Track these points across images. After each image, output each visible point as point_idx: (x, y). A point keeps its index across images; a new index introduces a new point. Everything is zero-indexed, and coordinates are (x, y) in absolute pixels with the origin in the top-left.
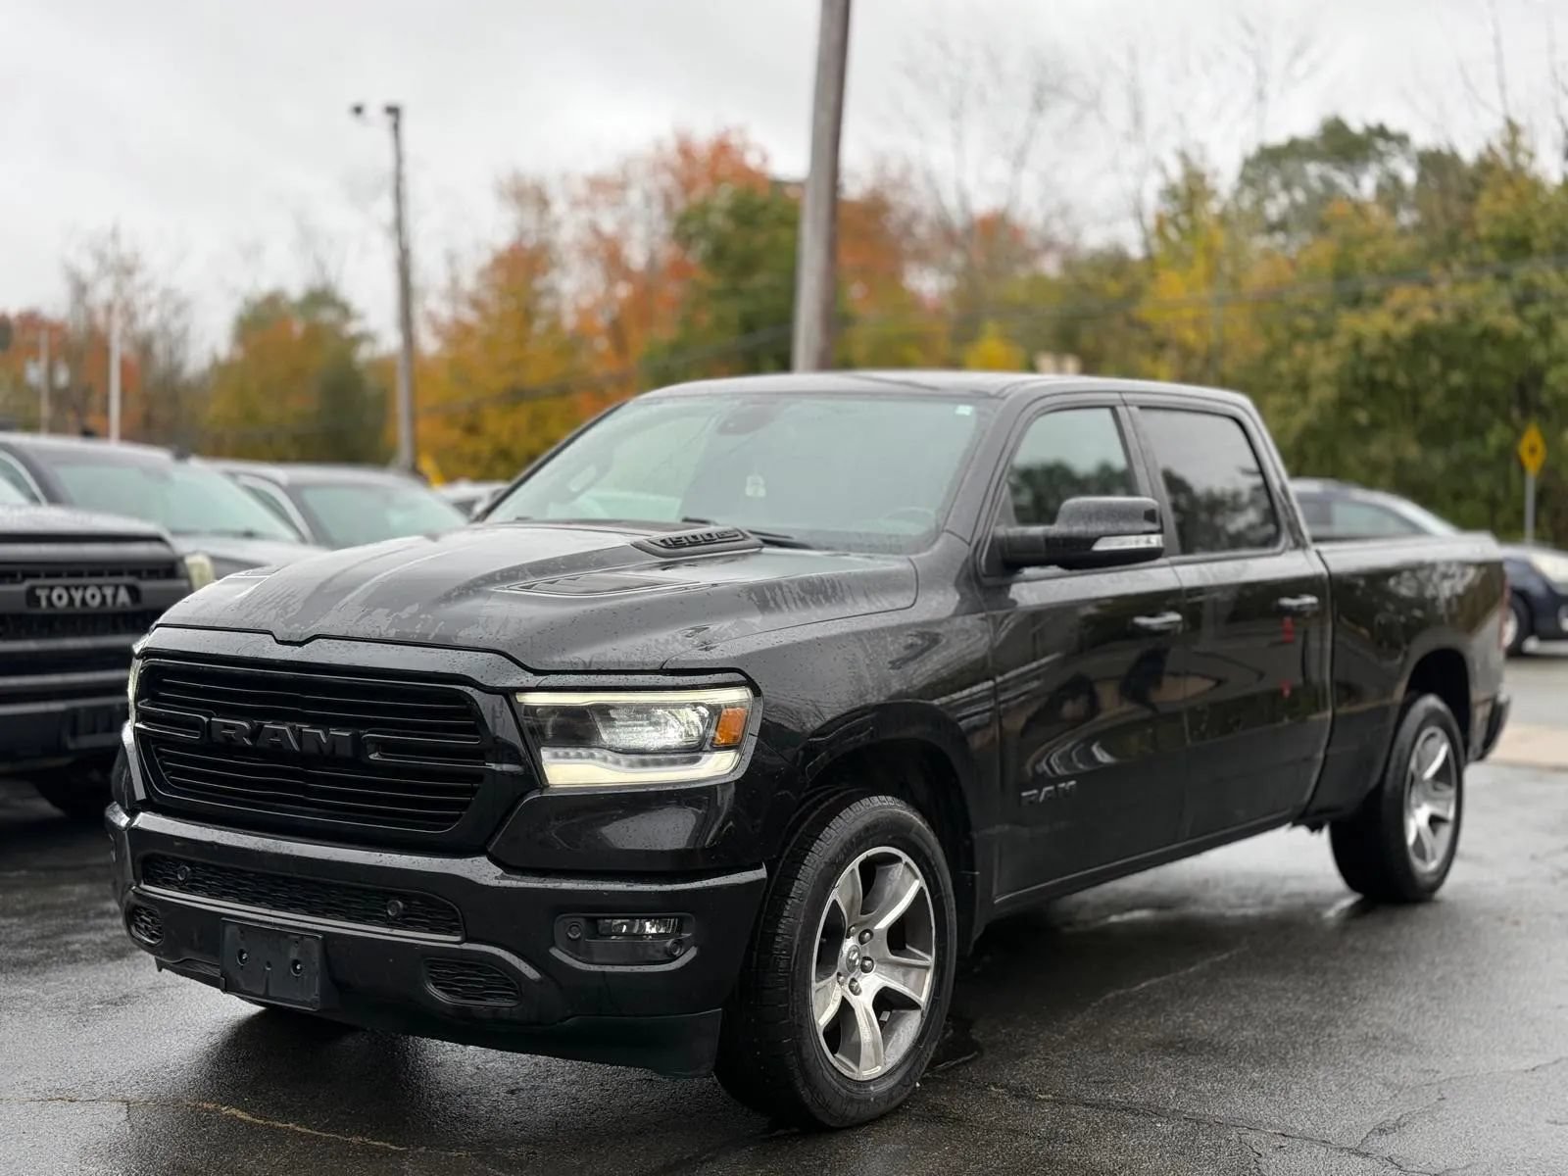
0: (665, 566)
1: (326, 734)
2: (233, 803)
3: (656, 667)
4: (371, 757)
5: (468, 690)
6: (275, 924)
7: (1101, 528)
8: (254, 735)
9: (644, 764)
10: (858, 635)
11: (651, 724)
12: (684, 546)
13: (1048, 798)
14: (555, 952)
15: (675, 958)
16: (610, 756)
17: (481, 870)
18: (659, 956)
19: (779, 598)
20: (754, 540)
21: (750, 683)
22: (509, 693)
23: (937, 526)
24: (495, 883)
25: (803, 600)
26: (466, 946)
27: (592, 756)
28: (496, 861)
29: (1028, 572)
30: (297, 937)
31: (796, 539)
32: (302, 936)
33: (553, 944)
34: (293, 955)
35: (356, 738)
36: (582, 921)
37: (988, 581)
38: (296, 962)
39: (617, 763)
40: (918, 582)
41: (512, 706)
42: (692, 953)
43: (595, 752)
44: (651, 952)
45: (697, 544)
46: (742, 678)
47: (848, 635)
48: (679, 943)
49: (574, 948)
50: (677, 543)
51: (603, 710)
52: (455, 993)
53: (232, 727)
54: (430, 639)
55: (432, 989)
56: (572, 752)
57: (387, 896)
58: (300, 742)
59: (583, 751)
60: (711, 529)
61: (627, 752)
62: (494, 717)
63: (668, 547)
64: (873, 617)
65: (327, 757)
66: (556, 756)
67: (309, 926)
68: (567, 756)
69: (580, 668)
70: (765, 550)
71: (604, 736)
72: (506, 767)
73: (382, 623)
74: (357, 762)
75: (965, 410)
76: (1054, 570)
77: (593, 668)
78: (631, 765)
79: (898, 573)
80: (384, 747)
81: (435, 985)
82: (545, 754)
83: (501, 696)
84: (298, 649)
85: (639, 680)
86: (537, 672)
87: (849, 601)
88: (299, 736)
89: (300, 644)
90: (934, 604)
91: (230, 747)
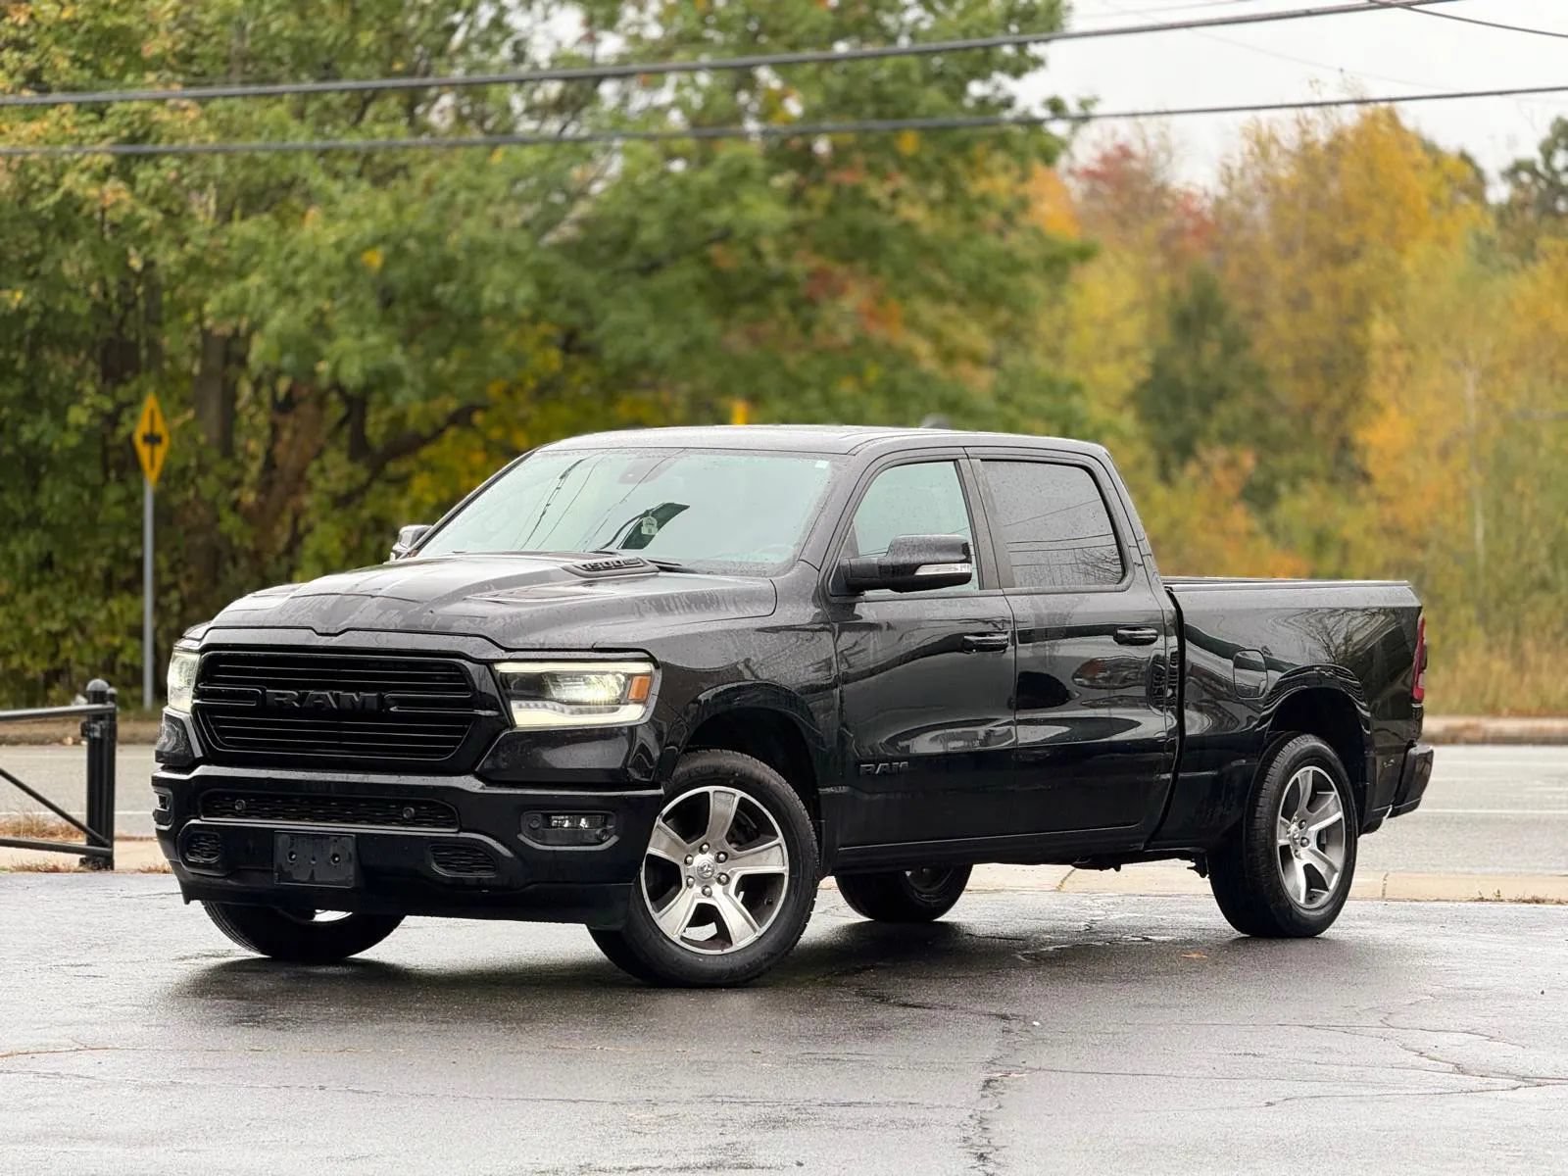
0: (590, 584)
1: (358, 695)
3: (589, 647)
4: (392, 709)
5: (462, 661)
6: (318, 831)
7: (921, 558)
8: (301, 699)
9: (581, 712)
10: (728, 632)
11: (586, 684)
12: (599, 569)
13: (883, 773)
14: (521, 837)
15: (602, 842)
16: (558, 706)
17: (470, 784)
18: (593, 840)
19: (672, 605)
20: (653, 566)
21: (651, 659)
22: (489, 663)
23: (795, 556)
24: (482, 791)
25: (689, 607)
26: (462, 835)
27: (545, 706)
28: (479, 776)
29: (869, 594)
30: (335, 838)
31: (685, 566)
32: (340, 836)
33: (520, 832)
34: (333, 851)
35: (381, 699)
36: (540, 816)
37: (834, 600)
38: (335, 856)
39: (563, 711)
40: (777, 598)
41: (492, 672)
42: (614, 839)
43: (548, 703)
44: (586, 836)
45: (609, 568)
46: (647, 656)
47: (721, 631)
48: (605, 832)
49: (535, 835)
50: (595, 568)
51: (553, 676)
52: (452, 869)
53: (283, 695)
54: (433, 629)
55: (435, 867)
56: (532, 703)
57: (402, 804)
58: (337, 703)
59: (540, 703)
60: (618, 558)
61: (569, 703)
62: (480, 680)
63: (588, 570)
64: (743, 621)
65: (359, 712)
66: (521, 707)
67: (345, 830)
68: (528, 706)
69: (538, 647)
70: (661, 574)
71: (554, 693)
72: (488, 713)
73: (395, 619)
74: (380, 713)
75: (823, 464)
76: (887, 592)
77: (546, 647)
78: (572, 713)
79: (761, 591)
80: (400, 702)
81: (438, 863)
82: (514, 705)
83: (483, 666)
84: (335, 639)
85: (578, 655)
86: (507, 650)
87: (723, 608)
88: (337, 698)
89: (336, 635)
90: (789, 614)
91: (283, 710)
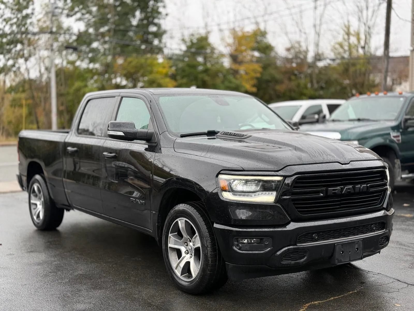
1: (361, 186)
2: (333, 211)
5: (385, 169)
6: (351, 241)
8: (341, 190)
28: (386, 210)
30: (357, 242)
34: (356, 247)
35: (367, 187)
38: (357, 249)
53: (335, 190)
58: (354, 190)
67: (359, 238)
74: (368, 192)
84: (348, 165)
88: (354, 188)
89: (342, 164)
